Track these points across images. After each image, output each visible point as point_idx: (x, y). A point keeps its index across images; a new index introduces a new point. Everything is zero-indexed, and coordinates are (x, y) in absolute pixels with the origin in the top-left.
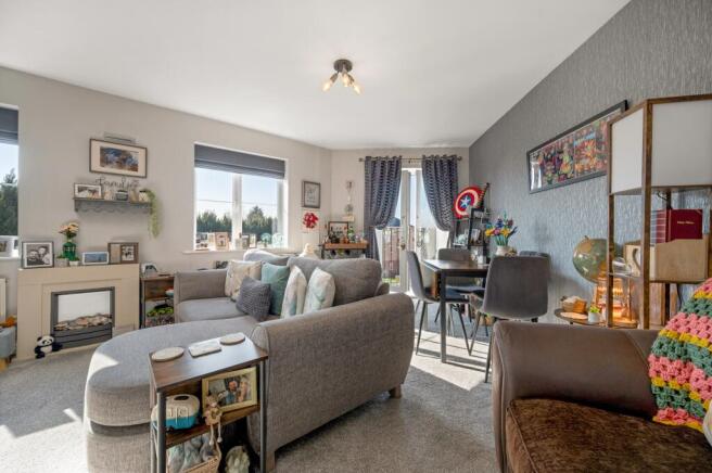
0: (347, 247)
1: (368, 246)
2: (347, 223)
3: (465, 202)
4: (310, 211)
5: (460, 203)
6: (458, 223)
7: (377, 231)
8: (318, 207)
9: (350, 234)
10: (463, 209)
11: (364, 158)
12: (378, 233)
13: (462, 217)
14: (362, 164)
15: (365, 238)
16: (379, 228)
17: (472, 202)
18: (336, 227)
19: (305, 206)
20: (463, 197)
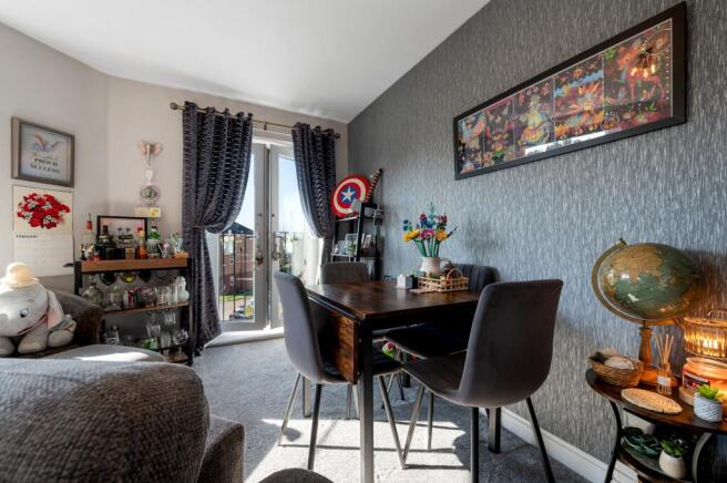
0: (142, 264)
1: (189, 260)
2: (146, 219)
3: (348, 195)
4: (42, 190)
5: (340, 196)
6: (337, 225)
7: (209, 235)
8: (70, 184)
9: (152, 241)
10: (346, 205)
11: (181, 104)
12: (211, 239)
13: (344, 216)
14: (179, 114)
15: (185, 247)
16: (213, 231)
17: (357, 195)
18: (116, 227)
19: (22, 176)
20: (344, 189)
